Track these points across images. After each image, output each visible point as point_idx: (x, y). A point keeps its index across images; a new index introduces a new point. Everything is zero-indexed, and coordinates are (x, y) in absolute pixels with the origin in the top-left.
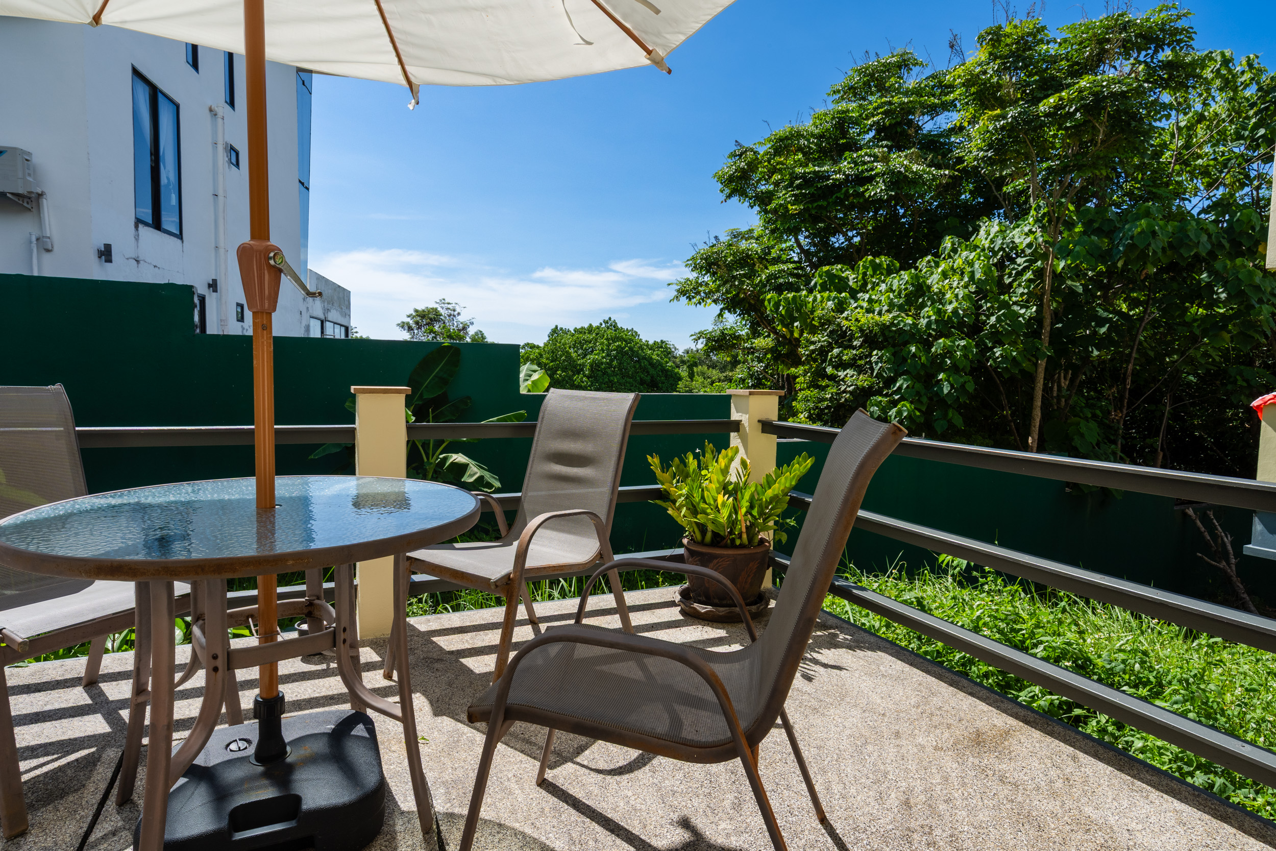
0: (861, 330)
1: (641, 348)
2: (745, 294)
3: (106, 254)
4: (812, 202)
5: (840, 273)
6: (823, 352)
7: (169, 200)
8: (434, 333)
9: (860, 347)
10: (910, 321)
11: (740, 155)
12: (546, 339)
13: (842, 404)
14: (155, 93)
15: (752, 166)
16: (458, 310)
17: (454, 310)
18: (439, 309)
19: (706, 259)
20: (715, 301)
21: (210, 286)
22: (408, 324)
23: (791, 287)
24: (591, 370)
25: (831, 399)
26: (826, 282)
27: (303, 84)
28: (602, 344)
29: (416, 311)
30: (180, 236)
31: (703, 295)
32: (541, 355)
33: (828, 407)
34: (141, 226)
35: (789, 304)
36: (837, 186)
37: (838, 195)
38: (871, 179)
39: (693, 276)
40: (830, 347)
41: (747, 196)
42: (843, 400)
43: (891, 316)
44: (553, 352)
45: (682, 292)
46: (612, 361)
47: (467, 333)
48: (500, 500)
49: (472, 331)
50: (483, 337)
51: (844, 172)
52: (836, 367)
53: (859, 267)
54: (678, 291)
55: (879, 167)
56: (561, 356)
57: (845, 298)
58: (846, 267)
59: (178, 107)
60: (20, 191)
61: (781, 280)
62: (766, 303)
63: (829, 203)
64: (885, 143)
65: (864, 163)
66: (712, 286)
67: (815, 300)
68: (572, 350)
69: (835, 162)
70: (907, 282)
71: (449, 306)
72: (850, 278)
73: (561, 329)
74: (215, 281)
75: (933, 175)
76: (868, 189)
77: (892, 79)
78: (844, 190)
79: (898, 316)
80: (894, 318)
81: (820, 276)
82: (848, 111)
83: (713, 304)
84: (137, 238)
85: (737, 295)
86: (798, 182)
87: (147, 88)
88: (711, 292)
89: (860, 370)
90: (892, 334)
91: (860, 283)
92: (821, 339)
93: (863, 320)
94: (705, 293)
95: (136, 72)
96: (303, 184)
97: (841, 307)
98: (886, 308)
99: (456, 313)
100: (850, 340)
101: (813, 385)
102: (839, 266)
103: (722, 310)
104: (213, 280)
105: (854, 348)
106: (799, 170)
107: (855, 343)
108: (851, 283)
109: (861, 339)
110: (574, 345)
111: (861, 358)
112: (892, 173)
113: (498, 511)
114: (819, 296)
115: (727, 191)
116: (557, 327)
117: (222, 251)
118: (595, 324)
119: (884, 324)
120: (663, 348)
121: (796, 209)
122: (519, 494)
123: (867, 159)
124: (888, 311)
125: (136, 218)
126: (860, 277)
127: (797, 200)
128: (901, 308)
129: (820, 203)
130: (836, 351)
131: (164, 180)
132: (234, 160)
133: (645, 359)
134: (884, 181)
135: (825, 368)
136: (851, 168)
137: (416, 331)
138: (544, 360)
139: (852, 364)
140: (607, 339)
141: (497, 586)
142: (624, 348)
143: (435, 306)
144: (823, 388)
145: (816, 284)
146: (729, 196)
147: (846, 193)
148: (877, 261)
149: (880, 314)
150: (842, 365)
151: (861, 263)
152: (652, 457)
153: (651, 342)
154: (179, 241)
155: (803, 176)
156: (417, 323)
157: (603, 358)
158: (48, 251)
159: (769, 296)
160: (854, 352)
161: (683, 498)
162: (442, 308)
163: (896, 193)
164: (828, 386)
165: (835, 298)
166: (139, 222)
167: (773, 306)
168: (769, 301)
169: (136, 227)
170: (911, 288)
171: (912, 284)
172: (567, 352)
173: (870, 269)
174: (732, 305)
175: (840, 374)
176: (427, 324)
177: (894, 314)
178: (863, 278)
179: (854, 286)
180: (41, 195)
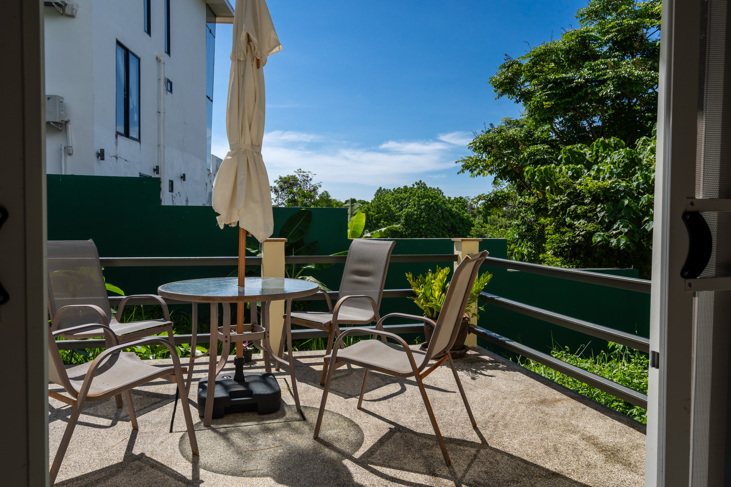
0: (590, 192)
1: (444, 203)
2: (512, 167)
3: (101, 155)
4: (561, 99)
5: (580, 150)
6: (564, 207)
7: (134, 117)
8: (293, 193)
9: (589, 204)
10: (624, 184)
11: (509, 67)
12: (373, 197)
13: (577, 244)
14: (127, 53)
15: (517, 74)
16: (310, 176)
17: (308, 177)
18: (297, 176)
19: (483, 143)
20: (491, 172)
21: (155, 170)
22: (275, 187)
23: (544, 162)
24: (406, 220)
25: (569, 241)
26: (569, 157)
27: (210, 32)
28: (414, 200)
29: (281, 178)
30: (139, 140)
31: (481, 168)
32: (369, 209)
33: (567, 246)
34: (118, 136)
35: (542, 174)
36: (579, 87)
37: (580, 93)
38: (604, 82)
39: (474, 155)
40: (569, 204)
41: (514, 94)
42: (577, 241)
43: (610, 182)
44: (377, 207)
45: (466, 167)
46: (421, 213)
47: (316, 194)
48: (329, 294)
49: (320, 191)
50: (328, 196)
51: (585, 77)
52: (573, 219)
53: (593, 146)
54: (463, 166)
55: (610, 73)
56: (384, 210)
57: (581, 169)
58: (584, 145)
59: (139, 60)
60: (57, 120)
61: (538, 157)
62: (525, 174)
63: (573, 99)
64: (617, 53)
65: (599, 70)
66: (489, 161)
67: (561, 171)
68: (392, 206)
69: (578, 70)
70: (624, 157)
71: (305, 174)
72: (587, 154)
73: (384, 189)
74: (157, 167)
75: (652, 77)
76: (602, 89)
77: (623, 7)
78: (584, 90)
79: (616, 182)
80: (613, 183)
81: (565, 153)
82: (588, 31)
83: (489, 175)
84: (116, 144)
85: (505, 168)
86: (550, 85)
87: (123, 50)
88: (487, 166)
89: (590, 220)
90: (611, 195)
91: (594, 158)
92: (563, 198)
93: (590, 185)
94: (483, 166)
95: (118, 43)
96: (209, 98)
97: (577, 174)
98: (608, 175)
99: (309, 179)
100: (583, 199)
101: (557, 230)
102: (579, 145)
103: (495, 178)
104: (157, 166)
105: (586, 204)
106: (552, 77)
107: (586, 201)
108: (587, 158)
109: (590, 198)
110: (394, 202)
111: (590, 212)
112: (619, 77)
113: (328, 298)
114: (564, 168)
115: (500, 90)
116: (381, 188)
117: (162, 147)
118: (410, 186)
119: (605, 188)
120: (461, 202)
121: (548, 105)
122: (338, 292)
123: (602, 66)
124: (610, 178)
125: (117, 132)
126: (594, 153)
127: (550, 98)
128: (619, 175)
129: (567, 100)
130: (573, 207)
131: (131, 106)
132: (169, 89)
133: (447, 211)
134: (613, 84)
135: (565, 219)
136: (590, 73)
137: (280, 193)
138: (371, 213)
139: (584, 216)
140: (418, 197)
141: (325, 326)
142: (430, 203)
143: (294, 174)
144: (563, 233)
145: (561, 158)
146: (501, 95)
147: (586, 93)
148: (607, 141)
149: (604, 179)
150: (578, 217)
151: (595, 143)
152: (408, 274)
153: (453, 199)
154: (139, 143)
155: (555, 81)
156: (281, 187)
157: (415, 211)
158: (70, 154)
159: (527, 169)
160: (586, 207)
161: (421, 294)
162: (299, 175)
163: (622, 92)
164: (566, 232)
165: (573, 169)
166: (118, 134)
167: (530, 175)
168: (527, 172)
169: (116, 137)
170: (627, 161)
171: (628, 158)
172: (388, 206)
173: (601, 147)
174: (503, 174)
175: (575, 223)
176: (288, 187)
177: (613, 180)
178: (596, 154)
179: (590, 160)
180: (67, 122)
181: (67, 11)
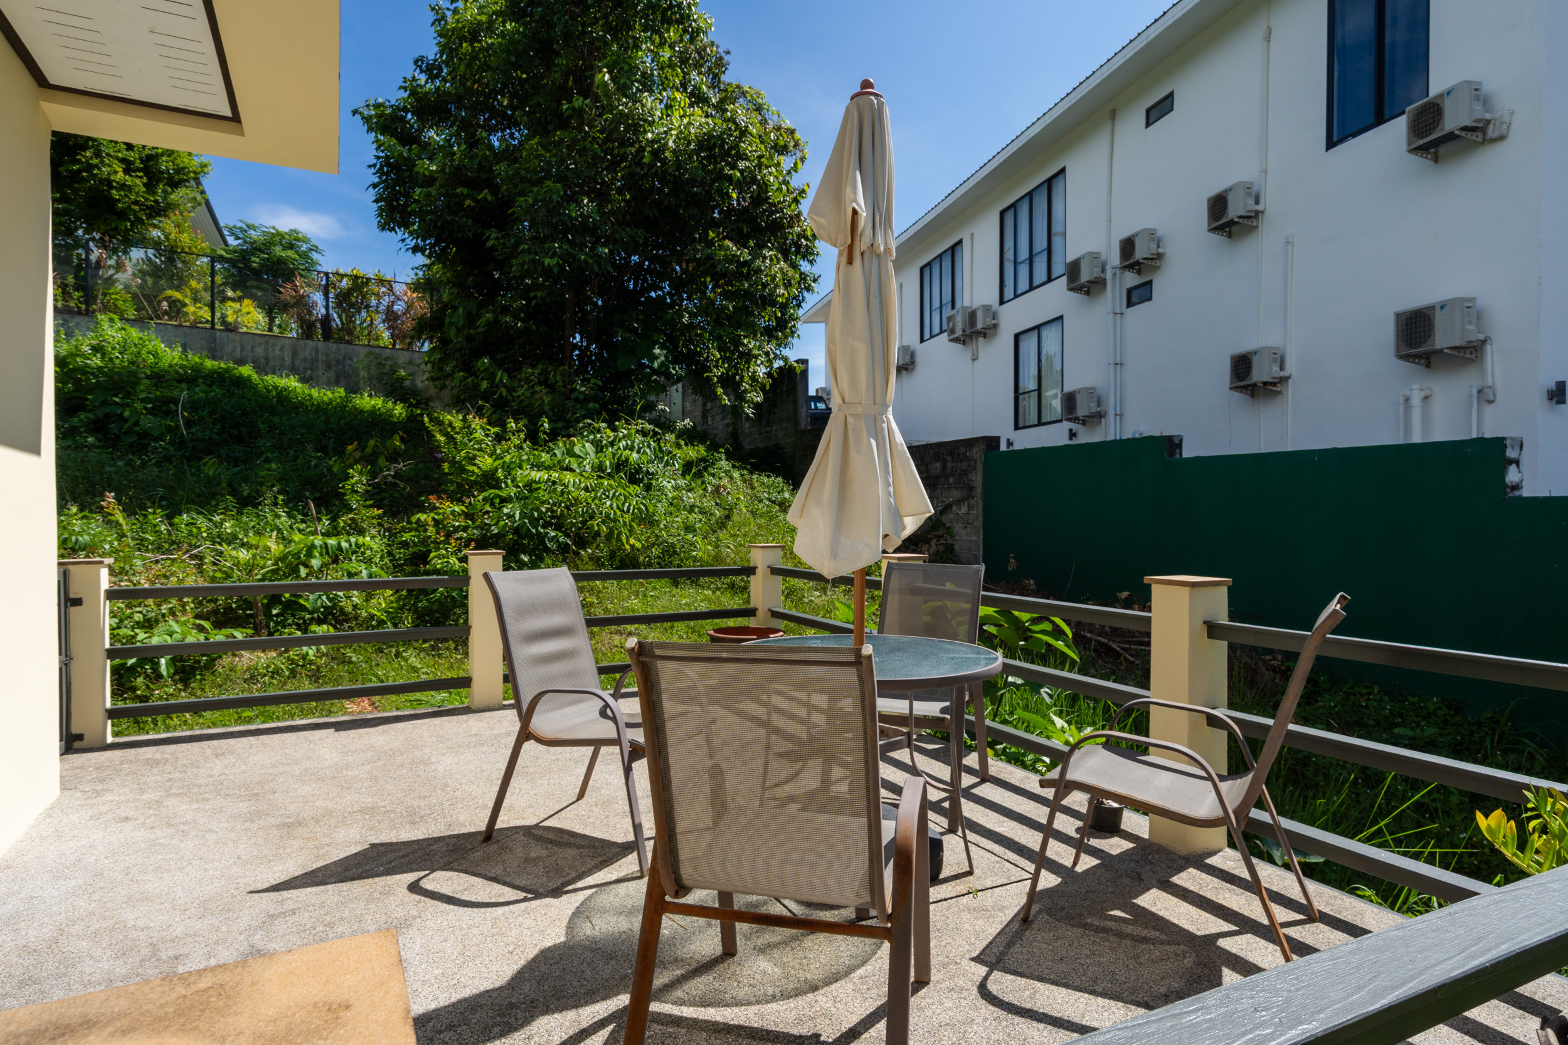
3: (1558, 394)
60: (1457, 344)
158: (1490, 402)
180: (1484, 342)
181: (1491, 133)
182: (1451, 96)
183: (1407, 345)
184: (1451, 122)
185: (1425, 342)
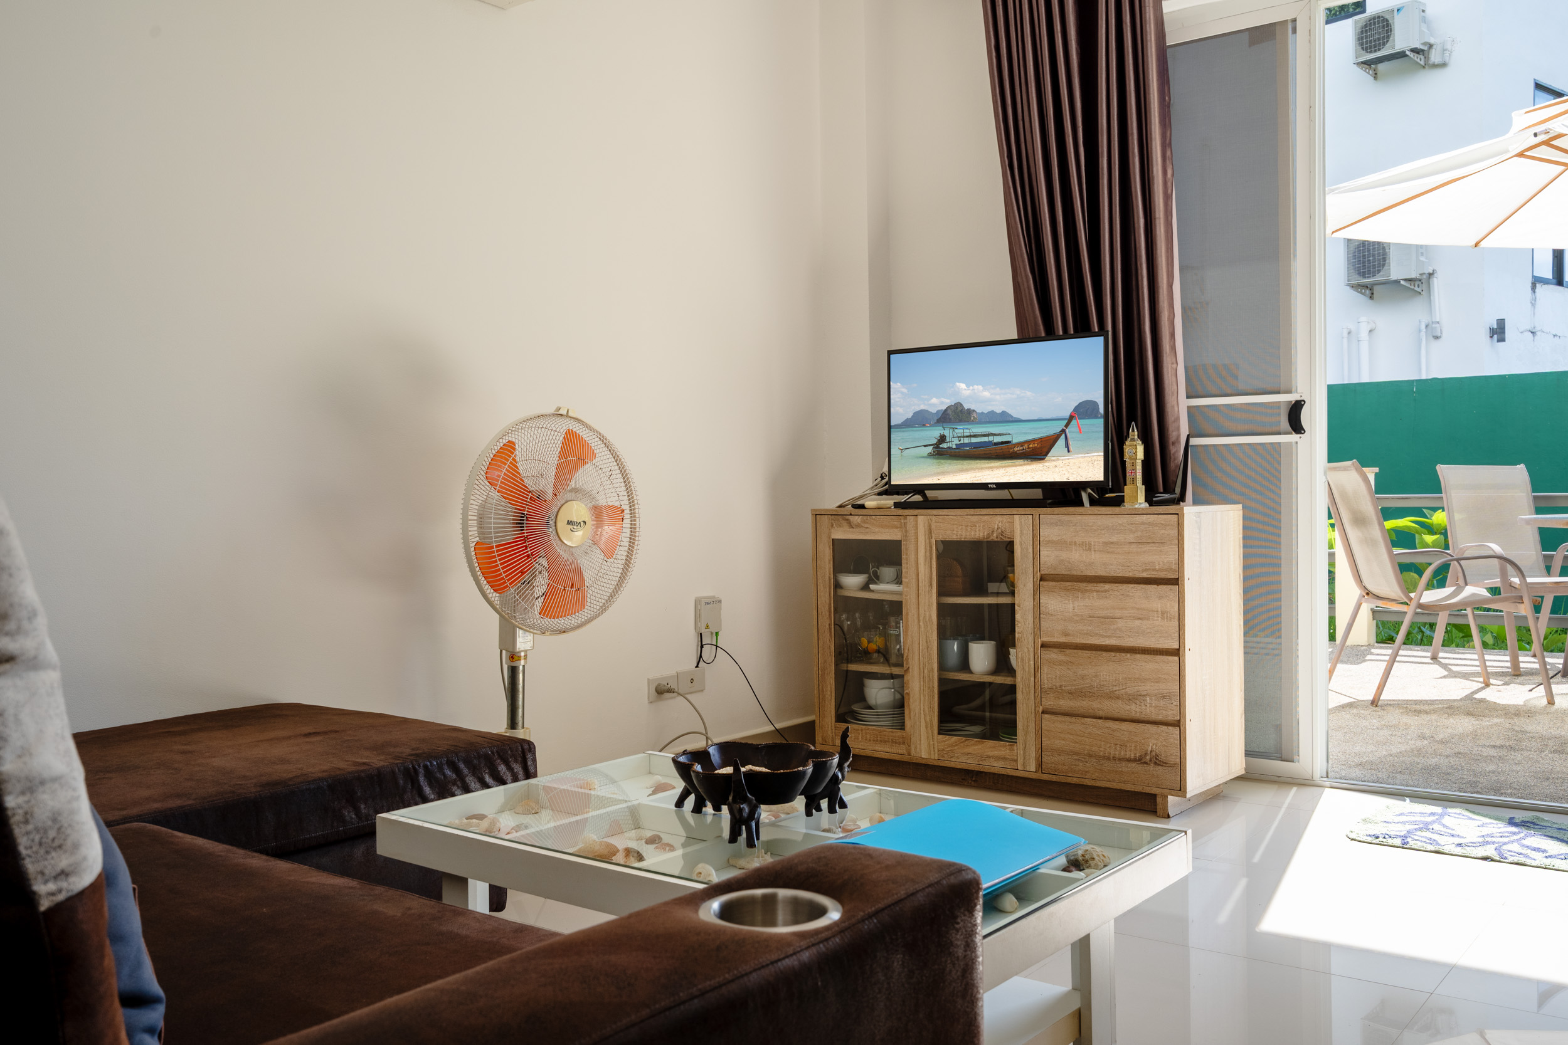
3: (1498, 331)
34: (1539, 285)
60: (1413, 276)
84: (1533, 303)
95: (1539, 87)
125: (1535, 277)
158: (1437, 338)
166: (1537, 281)
169: (1534, 288)
180: (1431, 275)
181: (1435, 57)
182: (1401, 12)
183: (1359, 274)
184: (1401, 40)
185: (1379, 271)
